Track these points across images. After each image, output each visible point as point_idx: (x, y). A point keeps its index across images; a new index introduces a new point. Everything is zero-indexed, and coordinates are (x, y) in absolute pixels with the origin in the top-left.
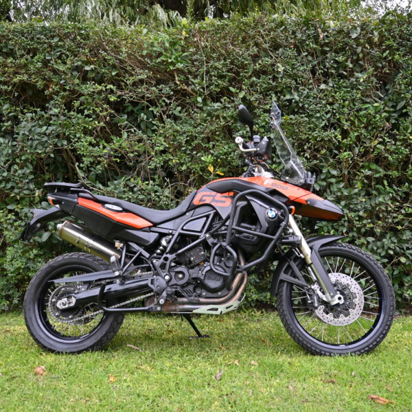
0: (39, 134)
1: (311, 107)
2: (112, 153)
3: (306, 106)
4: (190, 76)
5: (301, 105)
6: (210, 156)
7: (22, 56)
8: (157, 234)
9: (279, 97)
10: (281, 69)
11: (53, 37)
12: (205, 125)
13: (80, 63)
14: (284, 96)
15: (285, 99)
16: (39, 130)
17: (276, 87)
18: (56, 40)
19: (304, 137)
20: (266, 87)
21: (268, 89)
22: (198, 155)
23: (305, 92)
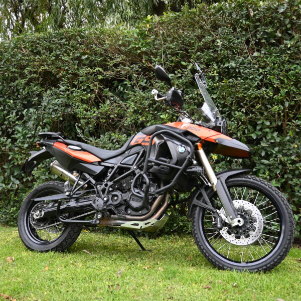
0: (53, 104)
1: (246, 71)
2: (99, 115)
3: (242, 71)
4: (152, 56)
5: (237, 70)
6: (167, 114)
7: (44, 54)
8: (103, 167)
9: (220, 66)
10: (220, 43)
11: (62, 39)
12: (163, 91)
13: (79, 55)
14: (224, 65)
15: (224, 66)
16: (53, 102)
17: (217, 58)
18: (64, 40)
19: (240, 95)
20: (208, 59)
21: (210, 60)
22: (158, 114)
23: (241, 60)
